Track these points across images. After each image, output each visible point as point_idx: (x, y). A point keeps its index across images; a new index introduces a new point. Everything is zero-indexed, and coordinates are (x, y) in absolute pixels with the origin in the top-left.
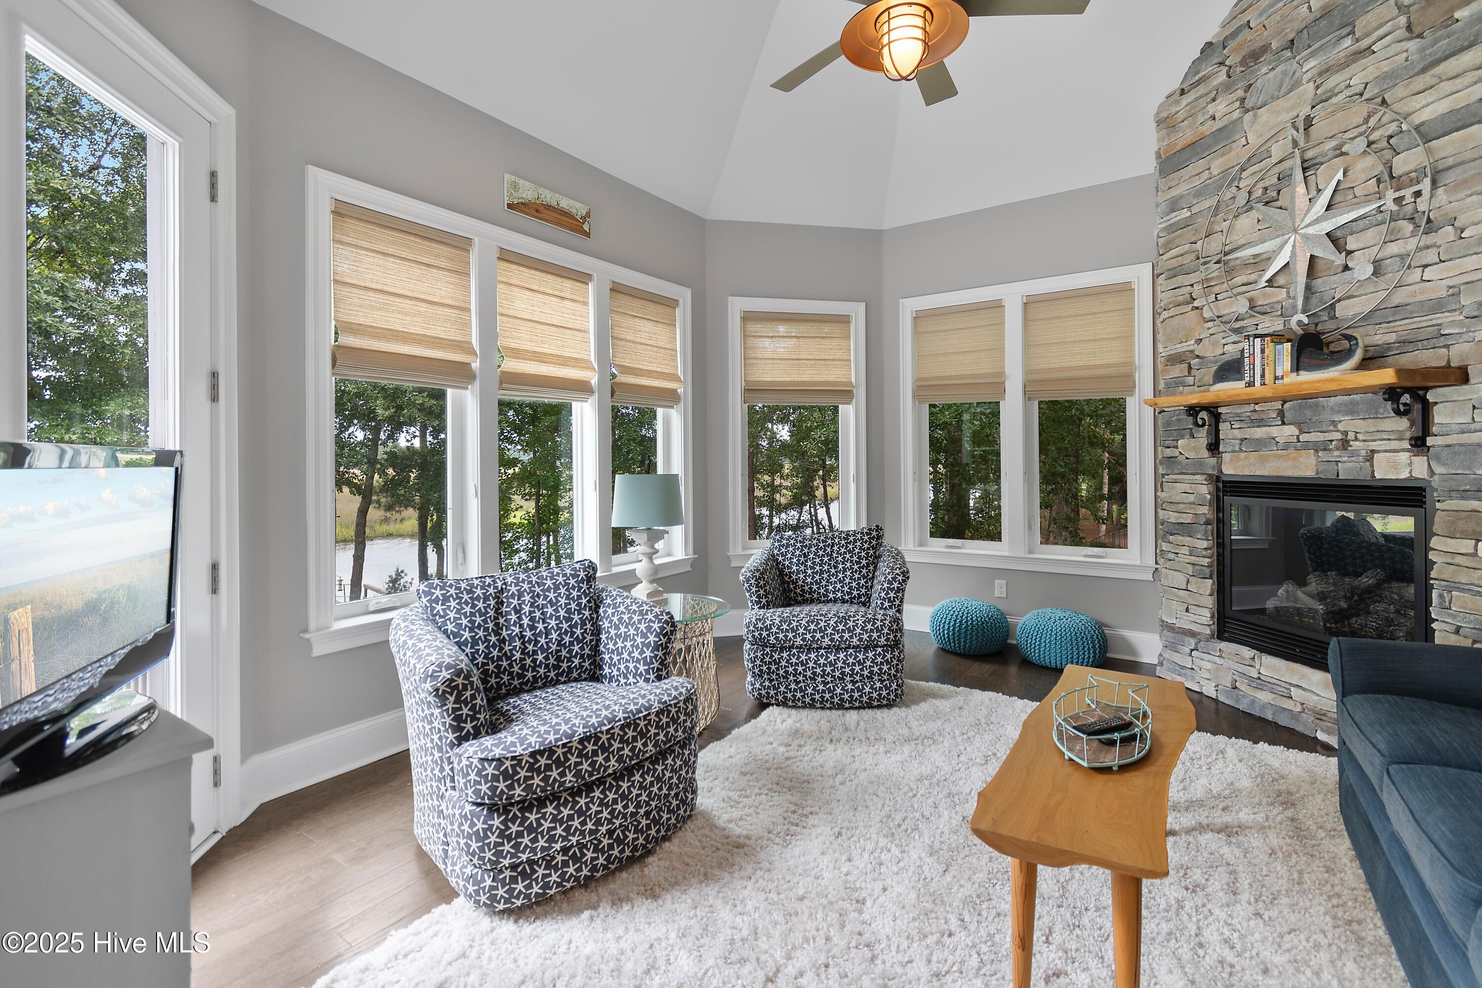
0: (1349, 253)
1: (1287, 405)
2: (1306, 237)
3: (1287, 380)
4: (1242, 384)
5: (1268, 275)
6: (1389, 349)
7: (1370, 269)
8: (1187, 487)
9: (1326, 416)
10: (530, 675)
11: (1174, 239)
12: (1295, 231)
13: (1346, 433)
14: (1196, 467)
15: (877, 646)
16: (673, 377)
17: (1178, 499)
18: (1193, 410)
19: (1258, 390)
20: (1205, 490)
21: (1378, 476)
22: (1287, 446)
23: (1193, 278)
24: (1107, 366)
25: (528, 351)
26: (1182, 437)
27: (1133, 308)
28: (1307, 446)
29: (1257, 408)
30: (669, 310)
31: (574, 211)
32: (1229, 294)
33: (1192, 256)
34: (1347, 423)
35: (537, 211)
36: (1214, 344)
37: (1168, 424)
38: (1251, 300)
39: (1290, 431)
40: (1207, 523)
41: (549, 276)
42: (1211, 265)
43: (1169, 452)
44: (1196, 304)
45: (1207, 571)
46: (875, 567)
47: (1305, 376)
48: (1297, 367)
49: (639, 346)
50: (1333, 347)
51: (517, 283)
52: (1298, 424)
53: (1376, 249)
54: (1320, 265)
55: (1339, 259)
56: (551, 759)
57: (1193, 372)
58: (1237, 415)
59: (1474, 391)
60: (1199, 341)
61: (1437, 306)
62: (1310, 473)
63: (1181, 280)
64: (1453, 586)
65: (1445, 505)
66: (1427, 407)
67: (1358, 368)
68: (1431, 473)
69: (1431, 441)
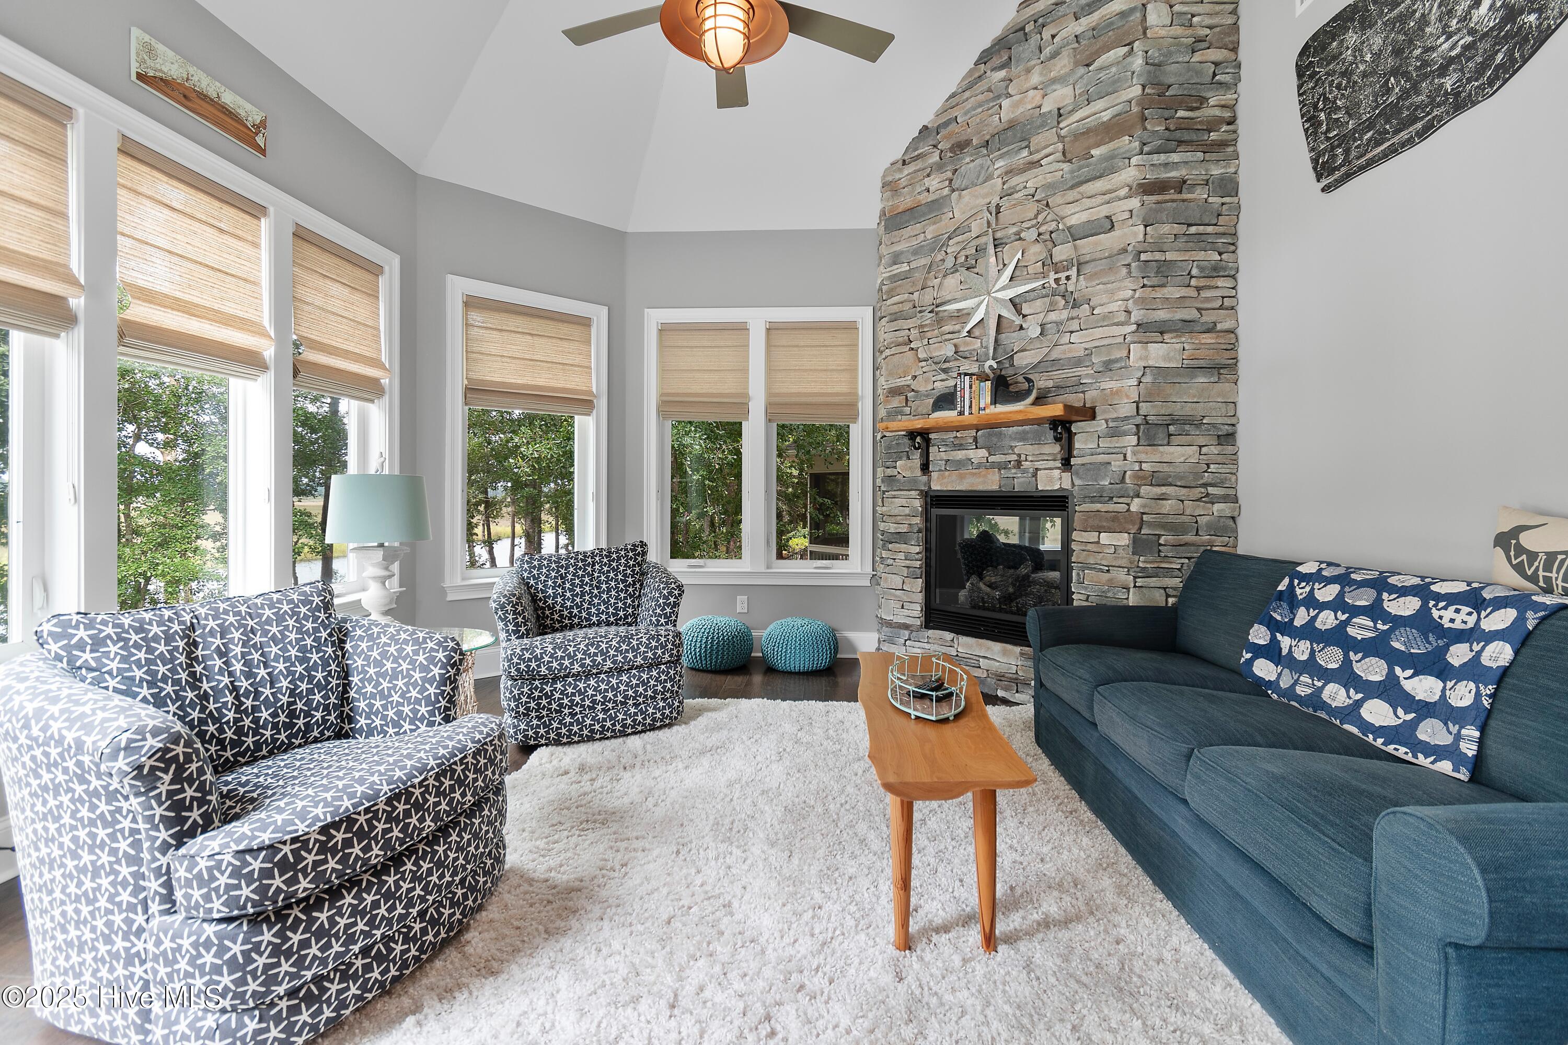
0: (1024, 316)
1: (980, 433)
2: (996, 300)
3: (988, 411)
4: (953, 413)
5: (968, 328)
6: (1049, 392)
7: (1039, 330)
8: (903, 502)
9: (1007, 442)
10: (250, 740)
11: (896, 288)
12: (989, 294)
13: (1019, 455)
14: (911, 484)
15: (660, 663)
16: (375, 363)
17: (896, 512)
18: (912, 435)
19: (967, 418)
20: (918, 504)
21: (1040, 488)
22: (979, 466)
23: (910, 323)
24: (837, 394)
25: (166, 296)
26: (900, 459)
27: (857, 345)
28: (993, 465)
29: (958, 435)
30: (370, 277)
31: (243, 114)
32: (939, 339)
33: (910, 305)
34: (1021, 448)
35: (185, 96)
36: (927, 381)
37: (889, 447)
38: (955, 346)
39: (983, 453)
40: (919, 531)
41: (201, 196)
42: (926, 313)
43: (889, 472)
44: (912, 345)
45: (918, 571)
46: (641, 585)
47: (1001, 409)
48: (994, 402)
49: (332, 317)
50: (1012, 389)
51: (150, 193)
52: (988, 449)
53: (1042, 315)
54: (1004, 323)
55: (1018, 320)
56: (351, 832)
57: (910, 403)
58: (943, 440)
59: (1099, 425)
60: (915, 377)
61: (1078, 362)
62: (995, 487)
63: (901, 323)
64: (1086, 566)
65: (1082, 508)
66: (1071, 436)
67: (1034, 404)
68: (1073, 485)
69: (1073, 461)
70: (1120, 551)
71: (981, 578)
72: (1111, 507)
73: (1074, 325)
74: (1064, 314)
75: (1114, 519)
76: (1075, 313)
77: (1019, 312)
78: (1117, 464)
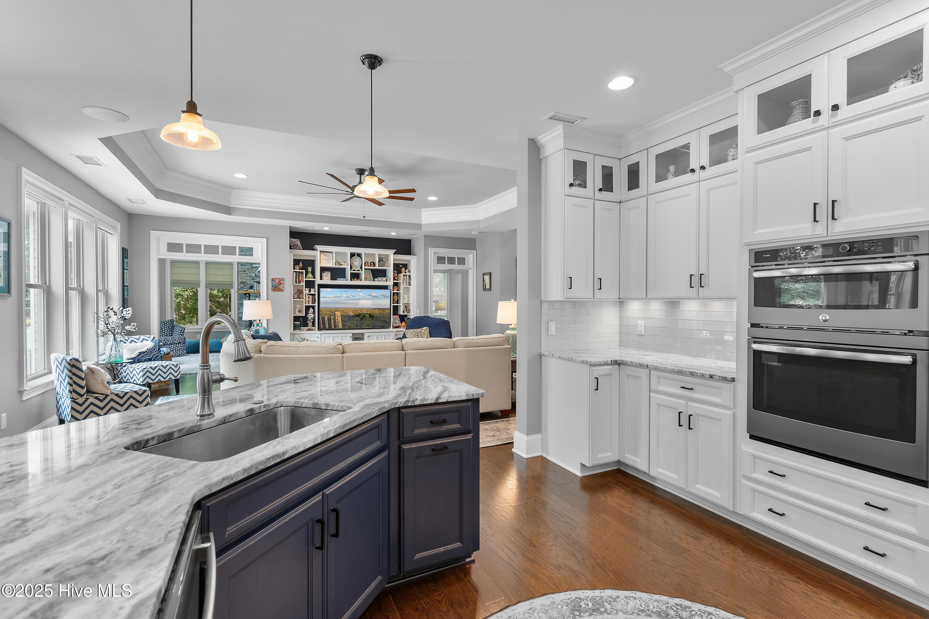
4: (253, 290)
5: (258, 271)
18: (245, 294)
19: (255, 292)
23: (245, 267)
24: (227, 281)
27: (233, 269)
32: (252, 272)
33: (246, 263)
36: (250, 281)
37: (240, 296)
38: (255, 274)
42: (249, 266)
43: (241, 302)
44: (246, 272)
57: (246, 286)
58: (253, 295)
60: (247, 280)
63: (243, 266)
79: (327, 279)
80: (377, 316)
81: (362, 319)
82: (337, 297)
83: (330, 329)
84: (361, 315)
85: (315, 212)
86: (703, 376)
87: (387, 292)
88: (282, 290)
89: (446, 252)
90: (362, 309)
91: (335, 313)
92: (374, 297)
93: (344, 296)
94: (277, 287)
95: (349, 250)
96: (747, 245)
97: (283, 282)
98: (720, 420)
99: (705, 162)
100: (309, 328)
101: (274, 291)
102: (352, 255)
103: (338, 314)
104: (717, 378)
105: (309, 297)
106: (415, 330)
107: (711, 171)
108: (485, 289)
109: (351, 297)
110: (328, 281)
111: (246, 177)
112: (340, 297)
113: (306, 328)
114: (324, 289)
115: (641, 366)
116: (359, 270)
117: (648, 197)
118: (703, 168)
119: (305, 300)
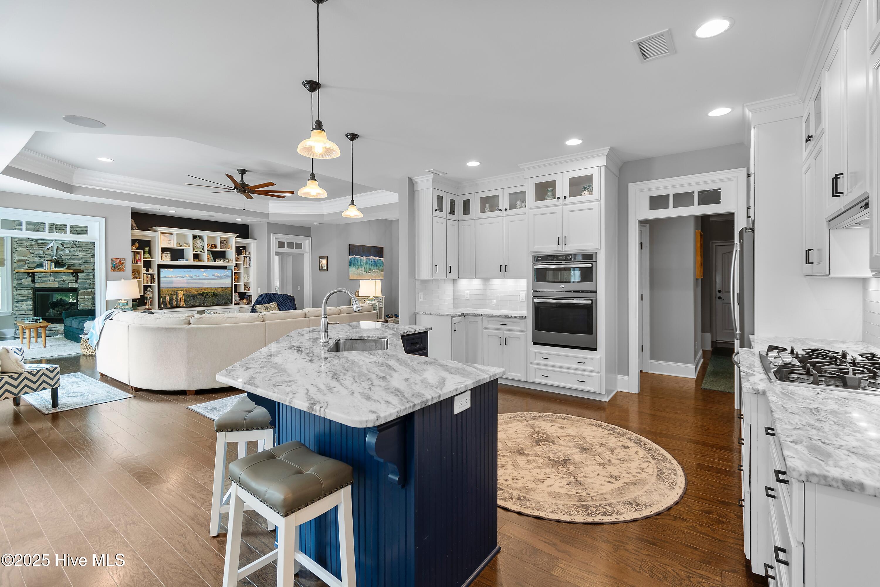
1: (52, 274)
2: (56, 242)
3: (53, 269)
4: (42, 269)
5: (48, 248)
6: (72, 266)
7: (69, 252)
8: (25, 291)
9: (60, 276)
12: (54, 241)
13: (64, 279)
14: (28, 286)
18: (28, 273)
19: (46, 271)
20: (30, 291)
21: (69, 287)
22: (52, 281)
26: (24, 279)
27: (4, 244)
28: (56, 282)
29: (44, 274)
32: (38, 249)
34: (64, 277)
36: (33, 259)
37: (19, 275)
38: (43, 251)
39: (53, 278)
40: (31, 298)
42: (33, 241)
43: (19, 282)
44: (28, 248)
45: (31, 309)
47: (57, 269)
48: (55, 267)
50: (61, 264)
53: (69, 249)
54: (59, 248)
55: (63, 248)
57: (27, 265)
58: (39, 275)
59: (85, 274)
60: (29, 257)
61: (79, 260)
62: (57, 287)
63: (23, 242)
64: (82, 303)
65: (80, 291)
66: (78, 276)
67: (67, 269)
68: (78, 286)
69: (78, 281)
70: (90, 300)
71: (54, 309)
72: (87, 291)
73: (78, 252)
74: (75, 249)
75: (88, 293)
76: (78, 249)
77: (63, 246)
78: (88, 282)
79: (167, 260)
80: (220, 295)
81: (205, 297)
82: (179, 277)
83: (172, 307)
84: (205, 294)
85: (165, 196)
86: (511, 317)
87: (228, 272)
88: (124, 270)
89: (285, 238)
90: (205, 288)
91: (177, 293)
92: (218, 277)
93: (187, 276)
94: (117, 267)
95: (190, 233)
96: (531, 252)
97: (124, 262)
98: (519, 338)
99: (507, 207)
100: (147, 307)
101: (113, 271)
102: (195, 237)
103: (181, 293)
104: (519, 317)
105: (147, 277)
106: (265, 305)
107: (510, 212)
108: (321, 269)
109: (195, 277)
110: (169, 261)
111: (111, 161)
112: (182, 277)
113: (144, 307)
114: (165, 269)
115: (478, 315)
116: (201, 252)
117: (476, 220)
118: (506, 210)
119: (144, 279)
